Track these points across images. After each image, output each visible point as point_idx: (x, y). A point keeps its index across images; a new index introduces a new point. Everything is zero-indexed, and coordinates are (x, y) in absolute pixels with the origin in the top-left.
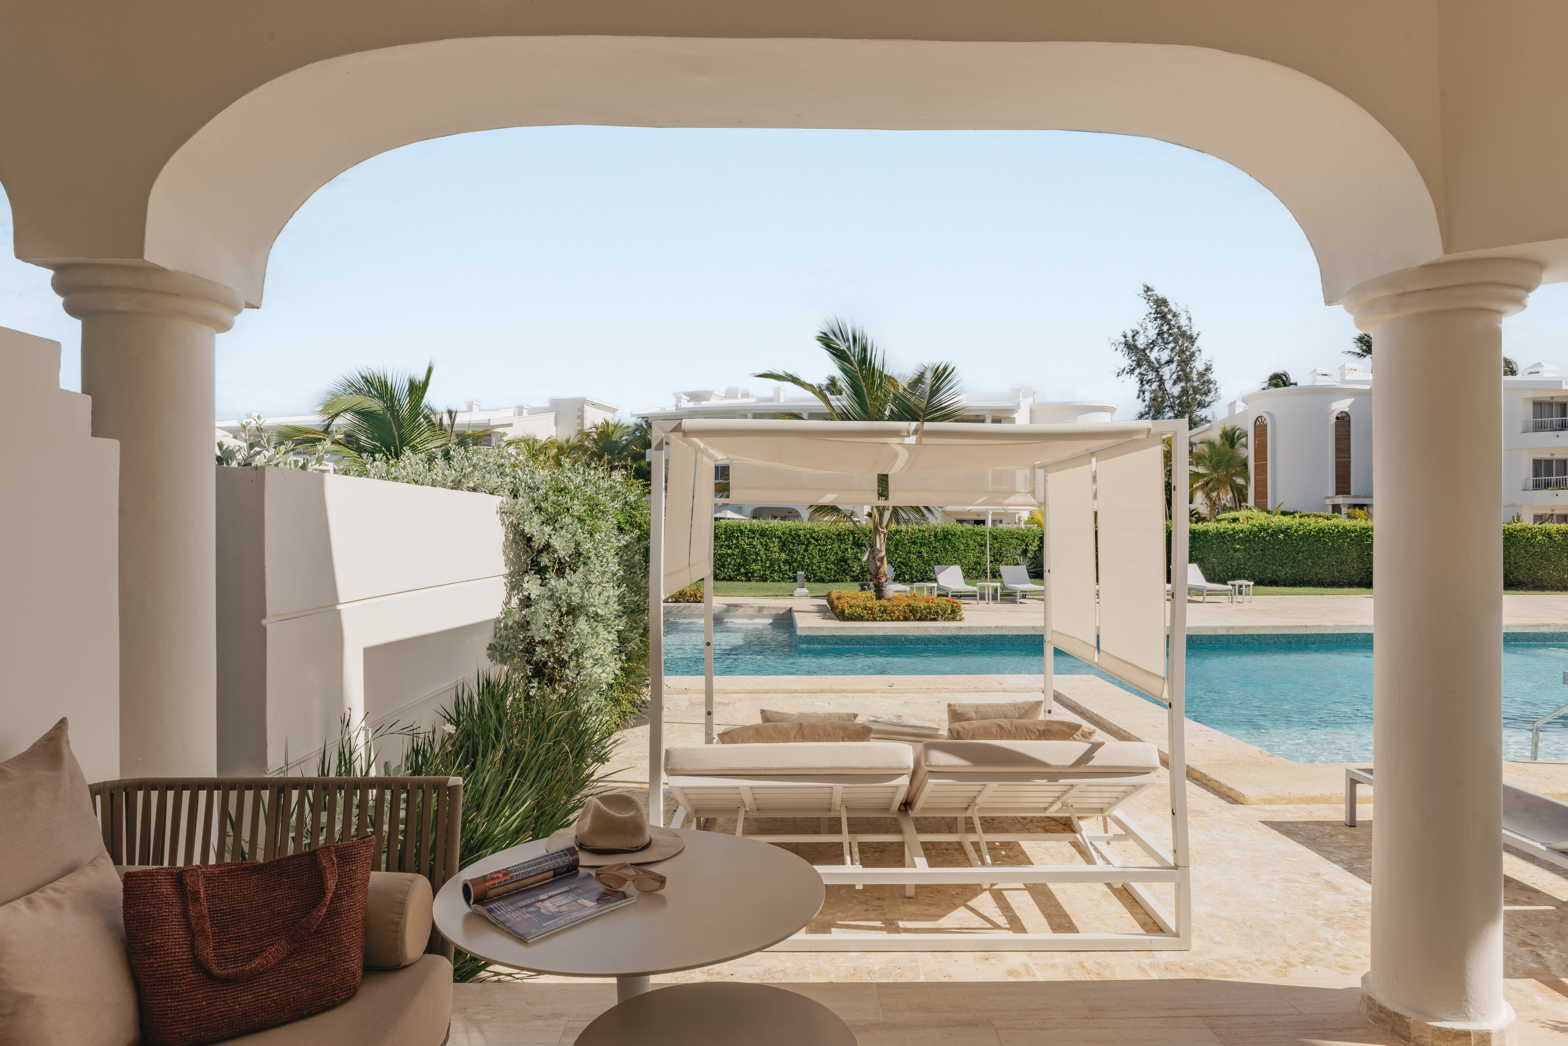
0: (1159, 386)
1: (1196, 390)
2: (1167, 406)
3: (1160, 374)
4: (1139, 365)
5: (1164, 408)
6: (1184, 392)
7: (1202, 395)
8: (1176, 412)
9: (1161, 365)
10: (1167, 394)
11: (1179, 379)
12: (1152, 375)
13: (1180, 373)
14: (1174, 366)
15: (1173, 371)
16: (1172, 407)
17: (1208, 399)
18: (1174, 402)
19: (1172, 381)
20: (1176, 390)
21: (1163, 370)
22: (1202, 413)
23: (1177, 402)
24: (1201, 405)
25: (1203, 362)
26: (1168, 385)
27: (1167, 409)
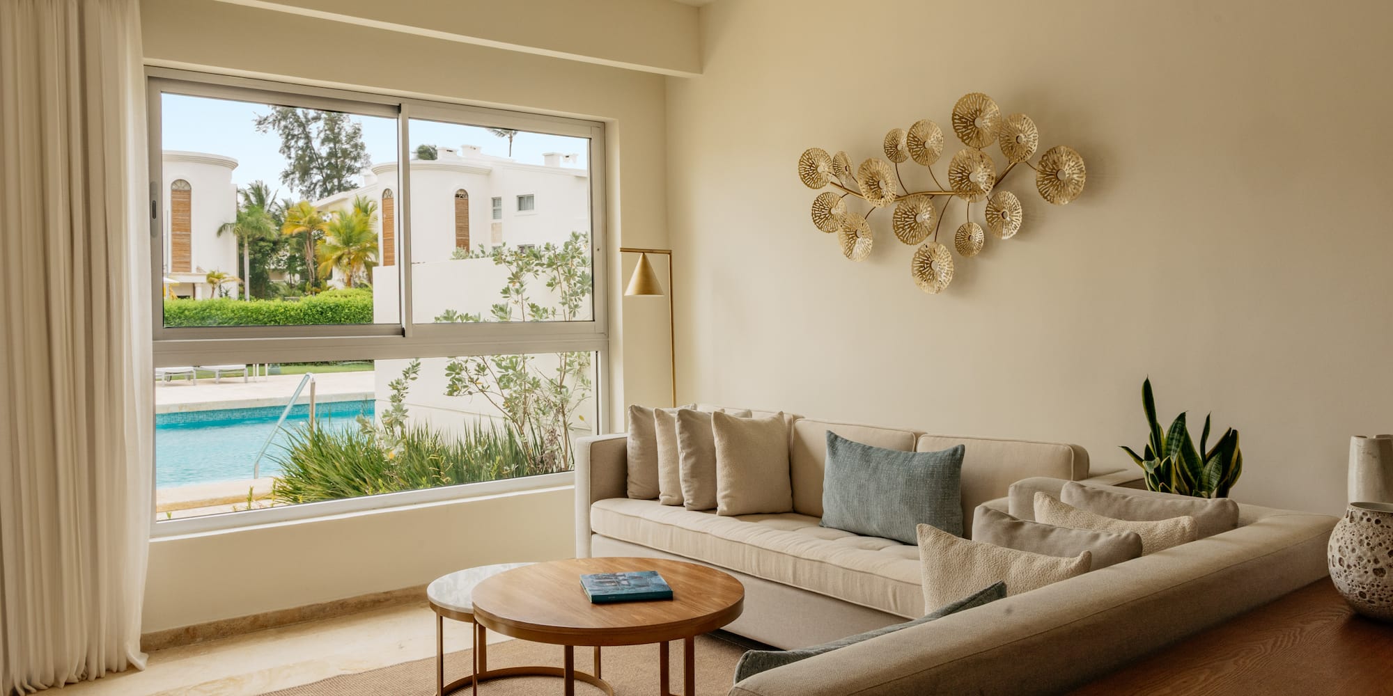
0: (307, 143)
1: (345, 154)
2: (314, 167)
3: (307, 130)
4: (285, 118)
5: (312, 169)
6: (332, 154)
7: (352, 159)
8: (324, 175)
9: (308, 121)
10: (314, 153)
11: (326, 140)
12: (299, 131)
13: (328, 132)
14: (321, 124)
15: (321, 129)
16: (320, 169)
17: (358, 165)
18: (322, 164)
19: (319, 141)
20: (324, 151)
21: (310, 127)
22: (352, 179)
23: (325, 164)
24: (351, 170)
25: (351, 124)
26: (316, 144)
27: (315, 171)
